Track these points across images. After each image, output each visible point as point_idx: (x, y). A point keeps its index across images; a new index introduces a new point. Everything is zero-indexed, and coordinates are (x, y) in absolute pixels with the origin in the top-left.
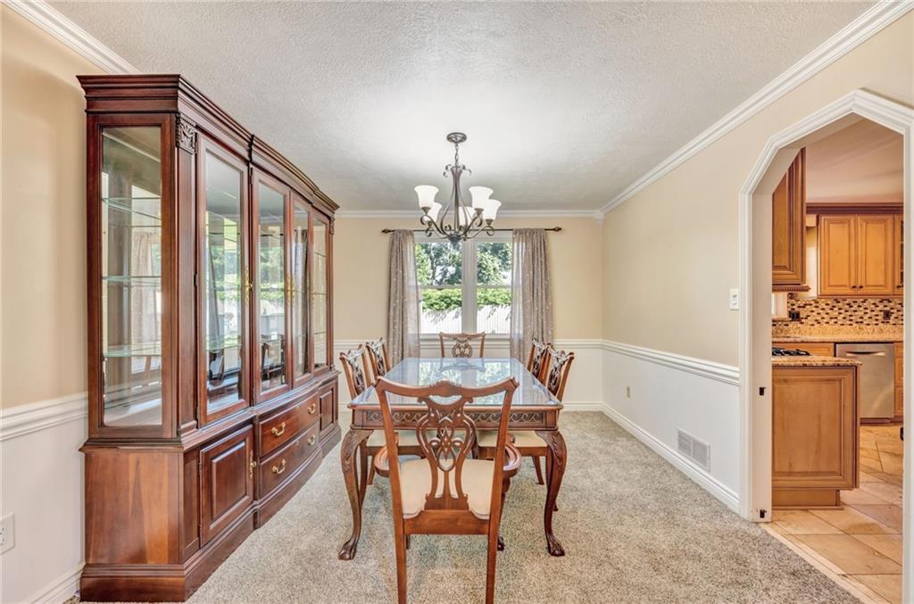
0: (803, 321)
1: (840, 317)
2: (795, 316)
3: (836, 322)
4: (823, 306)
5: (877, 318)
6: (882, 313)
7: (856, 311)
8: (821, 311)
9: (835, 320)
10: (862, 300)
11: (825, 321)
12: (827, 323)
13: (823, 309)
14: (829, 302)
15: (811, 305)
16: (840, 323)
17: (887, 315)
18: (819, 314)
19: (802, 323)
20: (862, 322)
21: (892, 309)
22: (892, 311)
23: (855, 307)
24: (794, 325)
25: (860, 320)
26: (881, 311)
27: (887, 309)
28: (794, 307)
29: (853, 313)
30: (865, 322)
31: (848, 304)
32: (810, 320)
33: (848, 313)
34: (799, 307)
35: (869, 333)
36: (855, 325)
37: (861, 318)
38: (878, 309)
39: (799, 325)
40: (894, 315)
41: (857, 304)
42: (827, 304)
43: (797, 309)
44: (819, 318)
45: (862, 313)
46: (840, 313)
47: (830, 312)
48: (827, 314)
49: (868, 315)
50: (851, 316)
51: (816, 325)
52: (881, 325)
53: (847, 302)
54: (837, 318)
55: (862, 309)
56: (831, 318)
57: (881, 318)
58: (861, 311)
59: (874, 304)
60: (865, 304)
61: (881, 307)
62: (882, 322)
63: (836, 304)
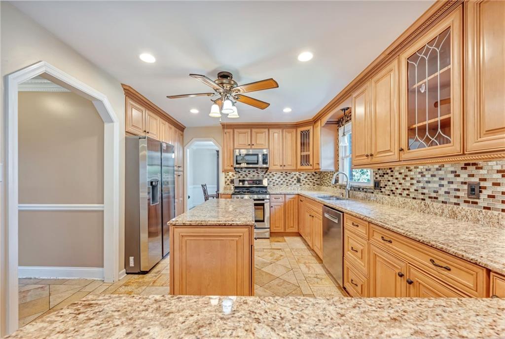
0: (382, 190)
3: (408, 195)
4: (397, 174)
5: (458, 194)
6: (466, 187)
7: (428, 182)
8: (395, 181)
9: (406, 192)
10: (437, 166)
11: (399, 191)
12: (401, 194)
13: (397, 179)
14: (402, 171)
15: (388, 174)
16: (412, 195)
17: (474, 191)
18: (394, 183)
19: (382, 192)
20: (436, 198)
21: (484, 180)
22: (482, 184)
23: (428, 176)
25: (434, 195)
26: (463, 183)
27: (475, 180)
28: (377, 176)
29: (426, 185)
30: (441, 199)
31: (420, 173)
32: (387, 190)
33: (421, 185)
34: (380, 176)
35: (436, 214)
36: (428, 201)
37: (436, 192)
38: (459, 179)
39: (380, 194)
40: (485, 193)
41: (431, 173)
42: (400, 173)
43: (379, 178)
44: (394, 188)
45: (437, 185)
46: (412, 184)
47: (402, 181)
48: (400, 184)
49: (444, 189)
50: (424, 188)
51: (391, 195)
52: (464, 206)
53: (419, 170)
54: (408, 189)
55: (436, 179)
56: (404, 189)
57: (463, 194)
58: (434, 182)
59: (452, 172)
60: (440, 172)
61: (464, 176)
62: (465, 202)
63: (408, 173)
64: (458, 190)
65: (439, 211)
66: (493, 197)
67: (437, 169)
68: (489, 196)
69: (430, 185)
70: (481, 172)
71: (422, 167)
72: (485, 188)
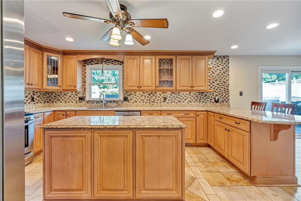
0: (129, 101)
1: (145, 100)
2: (126, 99)
3: (144, 102)
4: (138, 95)
5: (161, 100)
6: (163, 98)
9: (143, 101)
10: (155, 92)
11: (139, 101)
12: (140, 102)
13: (138, 96)
14: (140, 93)
15: (133, 94)
16: (145, 102)
17: (165, 99)
18: (136, 98)
19: (129, 102)
20: (155, 102)
21: (167, 96)
22: (167, 97)
23: (152, 95)
24: (125, 103)
25: (154, 101)
26: (162, 97)
27: (165, 96)
28: (126, 95)
29: (151, 98)
30: (156, 102)
31: (148, 94)
32: (132, 101)
33: (149, 98)
34: (128, 95)
36: (151, 103)
39: (128, 103)
42: (140, 94)
43: (127, 96)
44: (136, 100)
45: (155, 98)
46: (145, 98)
47: (141, 97)
48: (140, 98)
49: (157, 99)
51: (135, 103)
52: (162, 103)
53: (148, 93)
54: (144, 100)
55: (154, 96)
56: (141, 100)
57: (162, 100)
58: (154, 97)
59: (159, 94)
60: (156, 94)
61: (162, 95)
62: (163, 102)
63: (143, 94)
64: (161, 99)
65: (157, 106)
66: (169, 100)
67: (155, 93)
68: (168, 100)
69: (152, 98)
70: (166, 94)
71: (149, 92)
72: (167, 98)
